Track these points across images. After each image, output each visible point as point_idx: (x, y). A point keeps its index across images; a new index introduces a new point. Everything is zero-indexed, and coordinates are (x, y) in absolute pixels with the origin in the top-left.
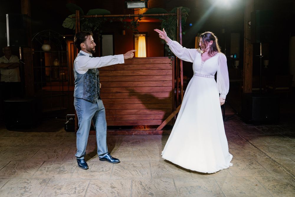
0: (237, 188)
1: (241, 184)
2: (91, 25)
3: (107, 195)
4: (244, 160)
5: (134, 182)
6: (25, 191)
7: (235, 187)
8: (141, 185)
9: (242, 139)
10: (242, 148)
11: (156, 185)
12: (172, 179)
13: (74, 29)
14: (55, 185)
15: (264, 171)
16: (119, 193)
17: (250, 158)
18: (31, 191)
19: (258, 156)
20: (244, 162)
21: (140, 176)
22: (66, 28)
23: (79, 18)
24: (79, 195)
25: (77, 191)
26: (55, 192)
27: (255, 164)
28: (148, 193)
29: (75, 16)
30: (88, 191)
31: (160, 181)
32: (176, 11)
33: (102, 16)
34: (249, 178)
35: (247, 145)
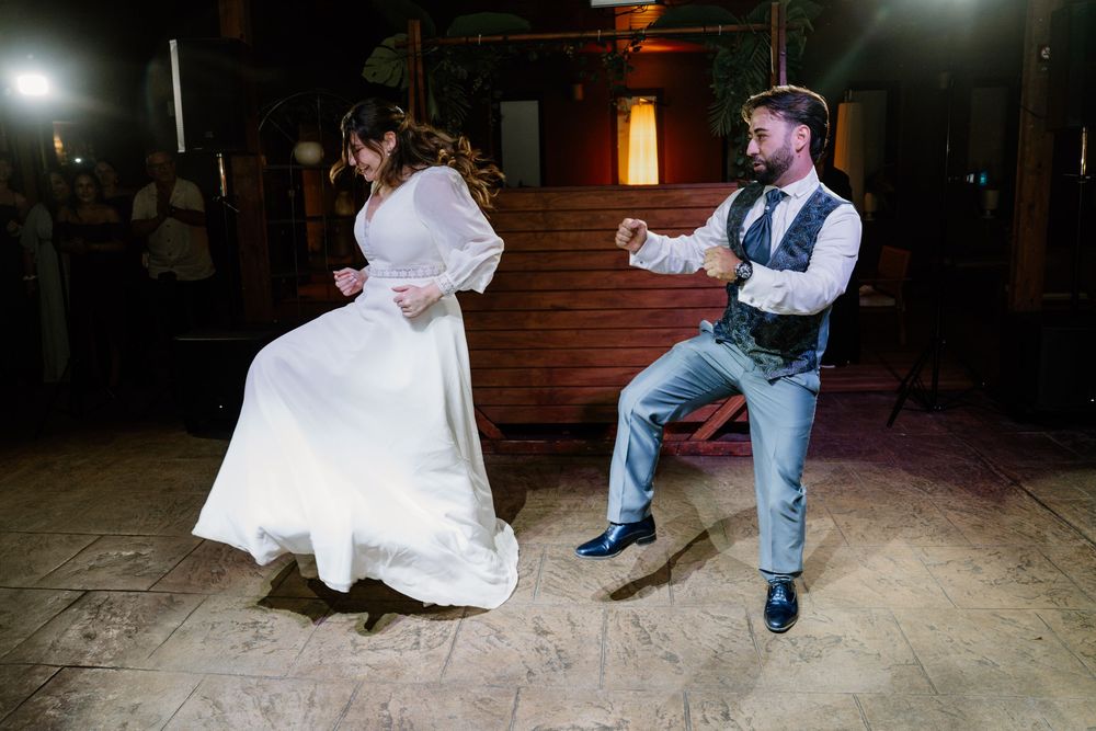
1: (984, 634)
2: (463, 71)
3: (522, 656)
4: (1000, 549)
5: (611, 616)
6: (256, 638)
7: (961, 645)
8: (638, 625)
9: (995, 478)
10: (995, 507)
11: (687, 628)
12: (743, 611)
14: (351, 620)
16: (562, 651)
17: (1021, 546)
18: (275, 636)
19: (1050, 537)
20: (999, 558)
24: (432, 652)
25: (422, 641)
26: (352, 642)
27: (1040, 566)
28: (661, 653)
30: (460, 641)
31: (702, 614)
32: (767, 13)
34: (1013, 614)
35: (1012, 500)
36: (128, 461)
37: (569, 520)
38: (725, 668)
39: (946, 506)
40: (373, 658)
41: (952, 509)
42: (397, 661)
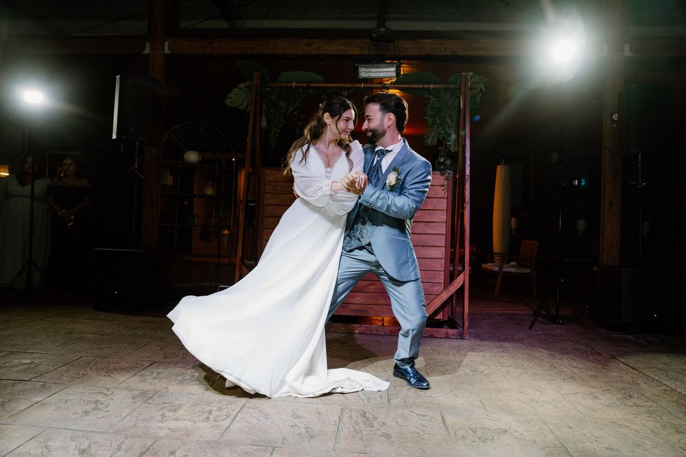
0: (597, 439)
1: (607, 433)
3: (280, 430)
4: (609, 388)
5: (346, 411)
7: (593, 438)
8: (365, 417)
9: (599, 354)
12: (439, 412)
15: (664, 413)
16: (310, 428)
17: (623, 387)
19: (641, 384)
20: (610, 392)
21: (363, 401)
23: (258, 87)
24: (217, 424)
25: (212, 418)
26: (162, 415)
27: (638, 398)
28: (380, 433)
29: (253, 83)
30: (237, 419)
31: (410, 413)
33: (305, 85)
34: (626, 422)
35: (613, 365)
38: (425, 443)
39: (571, 366)
40: (174, 425)
41: (574, 367)
42: (190, 427)
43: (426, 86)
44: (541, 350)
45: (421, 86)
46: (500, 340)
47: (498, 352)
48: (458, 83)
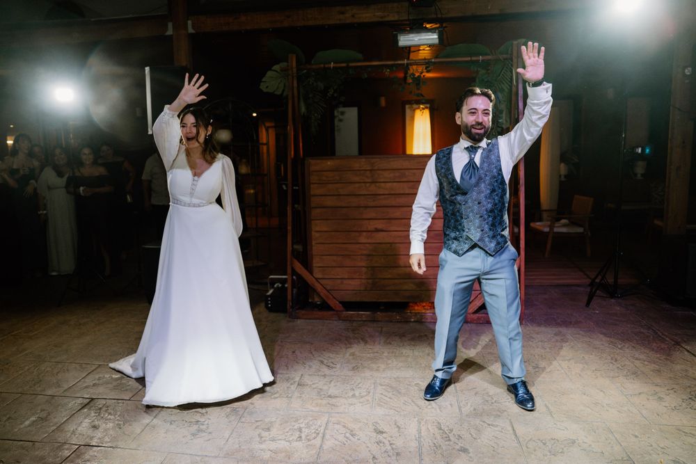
0: (663, 450)
1: (673, 443)
2: (321, 85)
3: (368, 447)
4: (674, 386)
5: (423, 423)
6: (198, 431)
7: (659, 449)
8: (440, 429)
9: (663, 341)
10: (667, 359)
11: (473, 431)
12: (508, 421)
13: (285, 94)
14: (257, 421)
16: (394, 444)
17: (689, 385)
18: (210, 430)
20: (675, 392)
21: (436, 409)
22: (267, 93)
23: (295, 70)
24: (309, 443)
25: (303, 436)
26: (259, 435)
28: (458, 447)
29: (288, 66)
30: (327, 437)
31: (481, 423)
32: (511, 48)
33: (344, 65)
34: (691, 429)
35: (677, 354)
36: (114, 320)
37: (390, 362)
38: (502, 458)
39: (633, 357)
40: (273, 446)
41: (637, 359)
42: (287, 448)
43: (474, 58)
44: (601, 336)
45: (469, 59)
46: (558, 325)
47: (557, 341)
48: (509, 52)
